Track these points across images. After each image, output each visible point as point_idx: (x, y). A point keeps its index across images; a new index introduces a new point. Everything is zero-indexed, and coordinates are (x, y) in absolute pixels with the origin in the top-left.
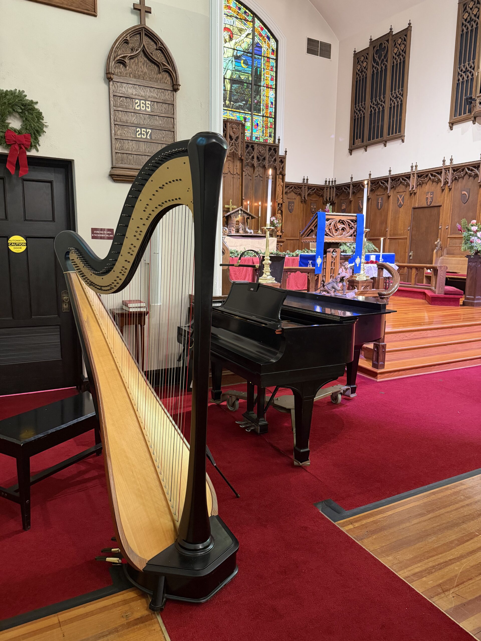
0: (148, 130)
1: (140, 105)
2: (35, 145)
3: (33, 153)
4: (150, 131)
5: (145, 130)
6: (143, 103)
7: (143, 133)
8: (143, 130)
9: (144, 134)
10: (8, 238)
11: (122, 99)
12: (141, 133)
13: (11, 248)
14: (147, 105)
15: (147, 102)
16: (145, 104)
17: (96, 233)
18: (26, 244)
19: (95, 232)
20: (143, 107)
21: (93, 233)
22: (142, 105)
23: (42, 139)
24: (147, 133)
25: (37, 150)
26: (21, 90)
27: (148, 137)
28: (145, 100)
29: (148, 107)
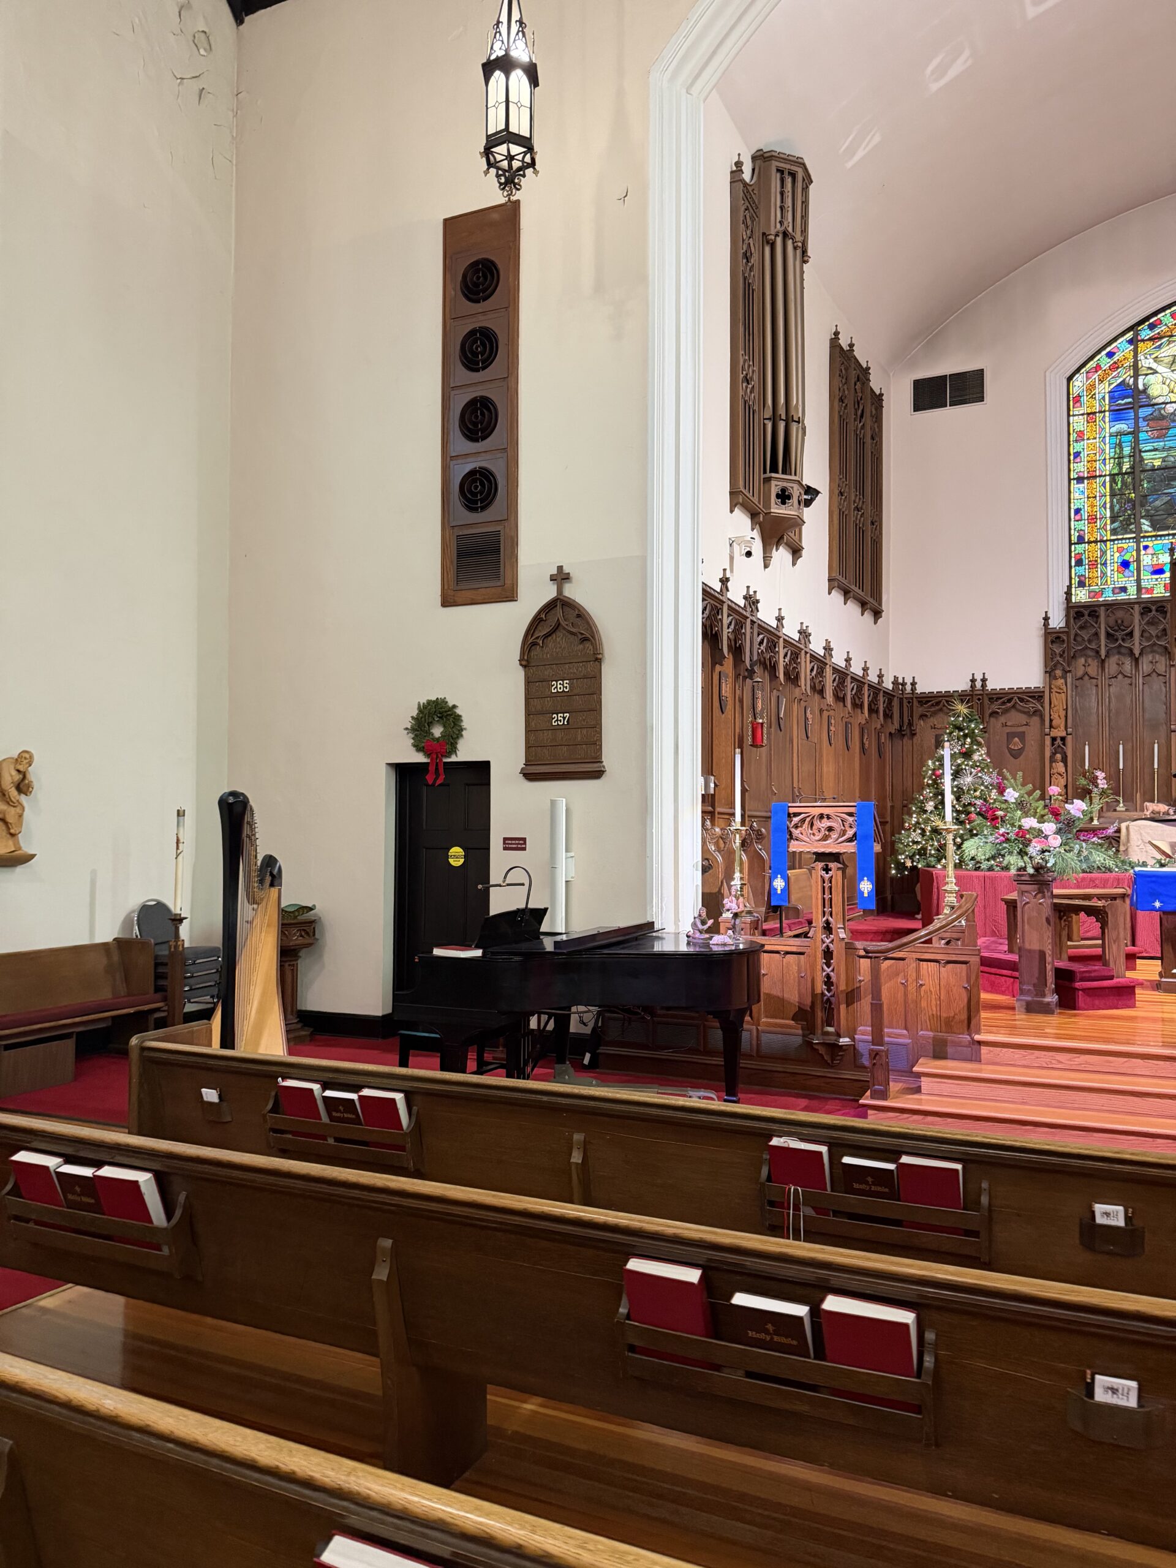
0: (565, 715)
1: (556, 687)
2: (453, 750)
3: (453, 759)
4: (568, 715)
5: (562, 715)
6: (560, 684)
7: (559, 718)
8: (559, 715)
9: (560, 721)
10: (449, 849)
11: (537, 684)
12: (557, 720)
13: (451, 861)
14: (565, 685)
15: (565, 682)
16: (563, 685)
17: (508, 844)
18: (465, 856)
19: (507, 842)
20: (560, 688)
21: (504, 843)
22: (559, 686)
23: (461, 745)
24: (564, 718)
25: (456, 756)
26: (443, 698)
27: (566, 723)
28: (563, 680)
29: (566, 687)
